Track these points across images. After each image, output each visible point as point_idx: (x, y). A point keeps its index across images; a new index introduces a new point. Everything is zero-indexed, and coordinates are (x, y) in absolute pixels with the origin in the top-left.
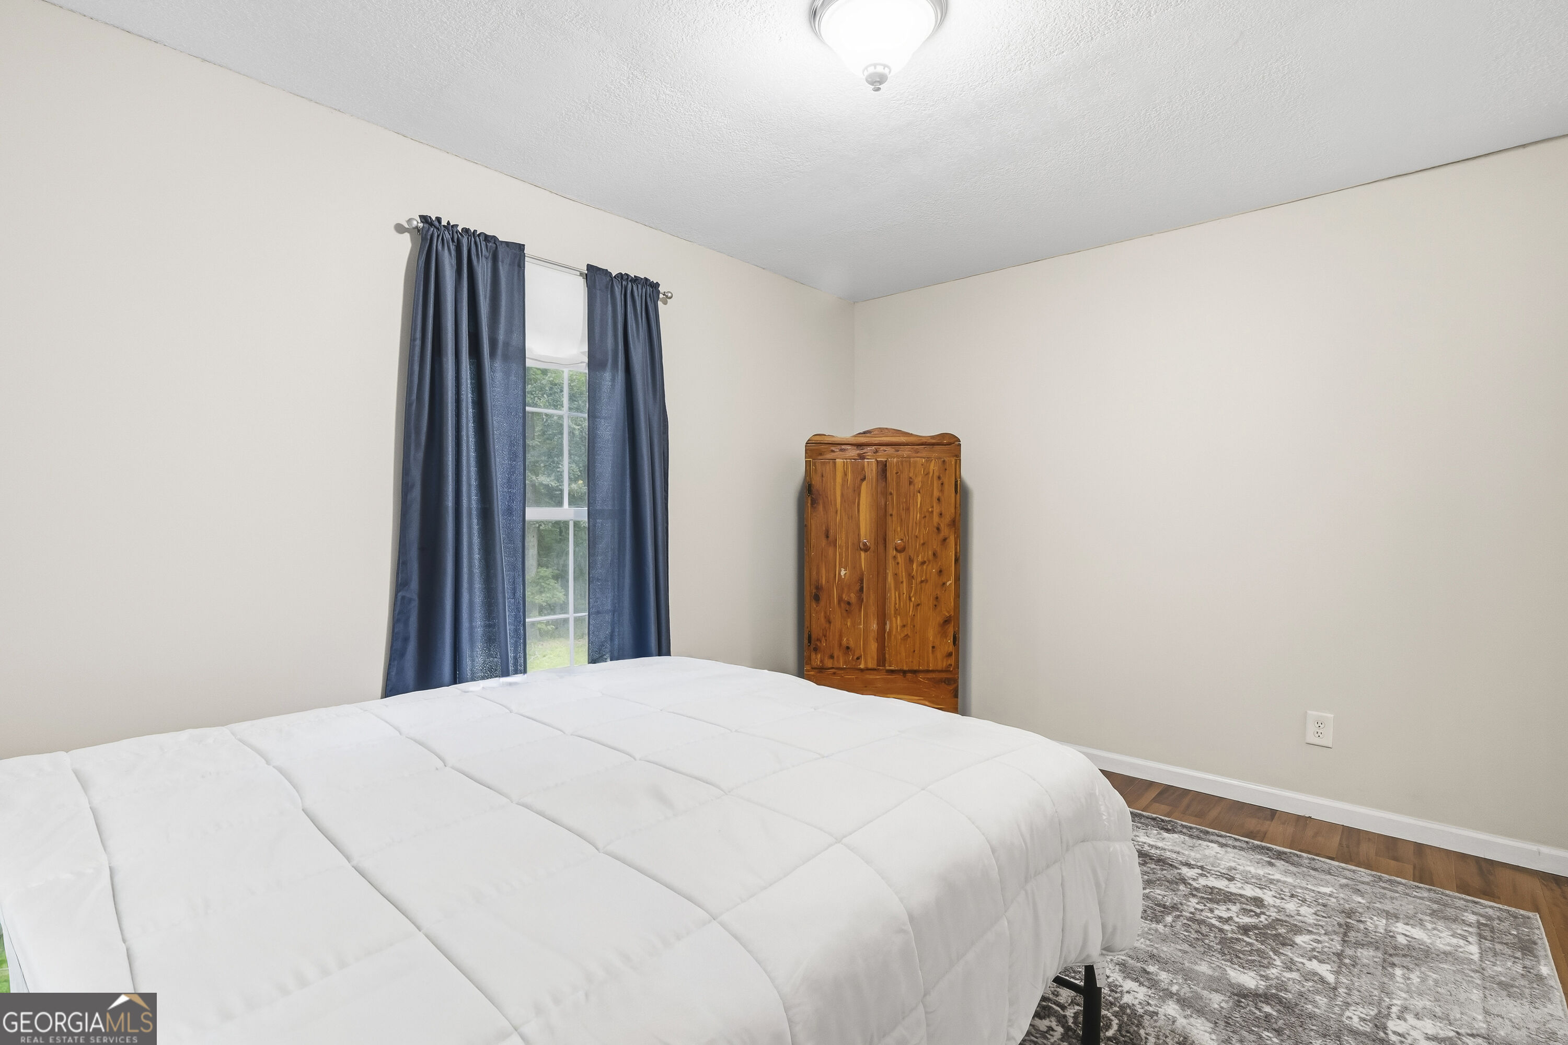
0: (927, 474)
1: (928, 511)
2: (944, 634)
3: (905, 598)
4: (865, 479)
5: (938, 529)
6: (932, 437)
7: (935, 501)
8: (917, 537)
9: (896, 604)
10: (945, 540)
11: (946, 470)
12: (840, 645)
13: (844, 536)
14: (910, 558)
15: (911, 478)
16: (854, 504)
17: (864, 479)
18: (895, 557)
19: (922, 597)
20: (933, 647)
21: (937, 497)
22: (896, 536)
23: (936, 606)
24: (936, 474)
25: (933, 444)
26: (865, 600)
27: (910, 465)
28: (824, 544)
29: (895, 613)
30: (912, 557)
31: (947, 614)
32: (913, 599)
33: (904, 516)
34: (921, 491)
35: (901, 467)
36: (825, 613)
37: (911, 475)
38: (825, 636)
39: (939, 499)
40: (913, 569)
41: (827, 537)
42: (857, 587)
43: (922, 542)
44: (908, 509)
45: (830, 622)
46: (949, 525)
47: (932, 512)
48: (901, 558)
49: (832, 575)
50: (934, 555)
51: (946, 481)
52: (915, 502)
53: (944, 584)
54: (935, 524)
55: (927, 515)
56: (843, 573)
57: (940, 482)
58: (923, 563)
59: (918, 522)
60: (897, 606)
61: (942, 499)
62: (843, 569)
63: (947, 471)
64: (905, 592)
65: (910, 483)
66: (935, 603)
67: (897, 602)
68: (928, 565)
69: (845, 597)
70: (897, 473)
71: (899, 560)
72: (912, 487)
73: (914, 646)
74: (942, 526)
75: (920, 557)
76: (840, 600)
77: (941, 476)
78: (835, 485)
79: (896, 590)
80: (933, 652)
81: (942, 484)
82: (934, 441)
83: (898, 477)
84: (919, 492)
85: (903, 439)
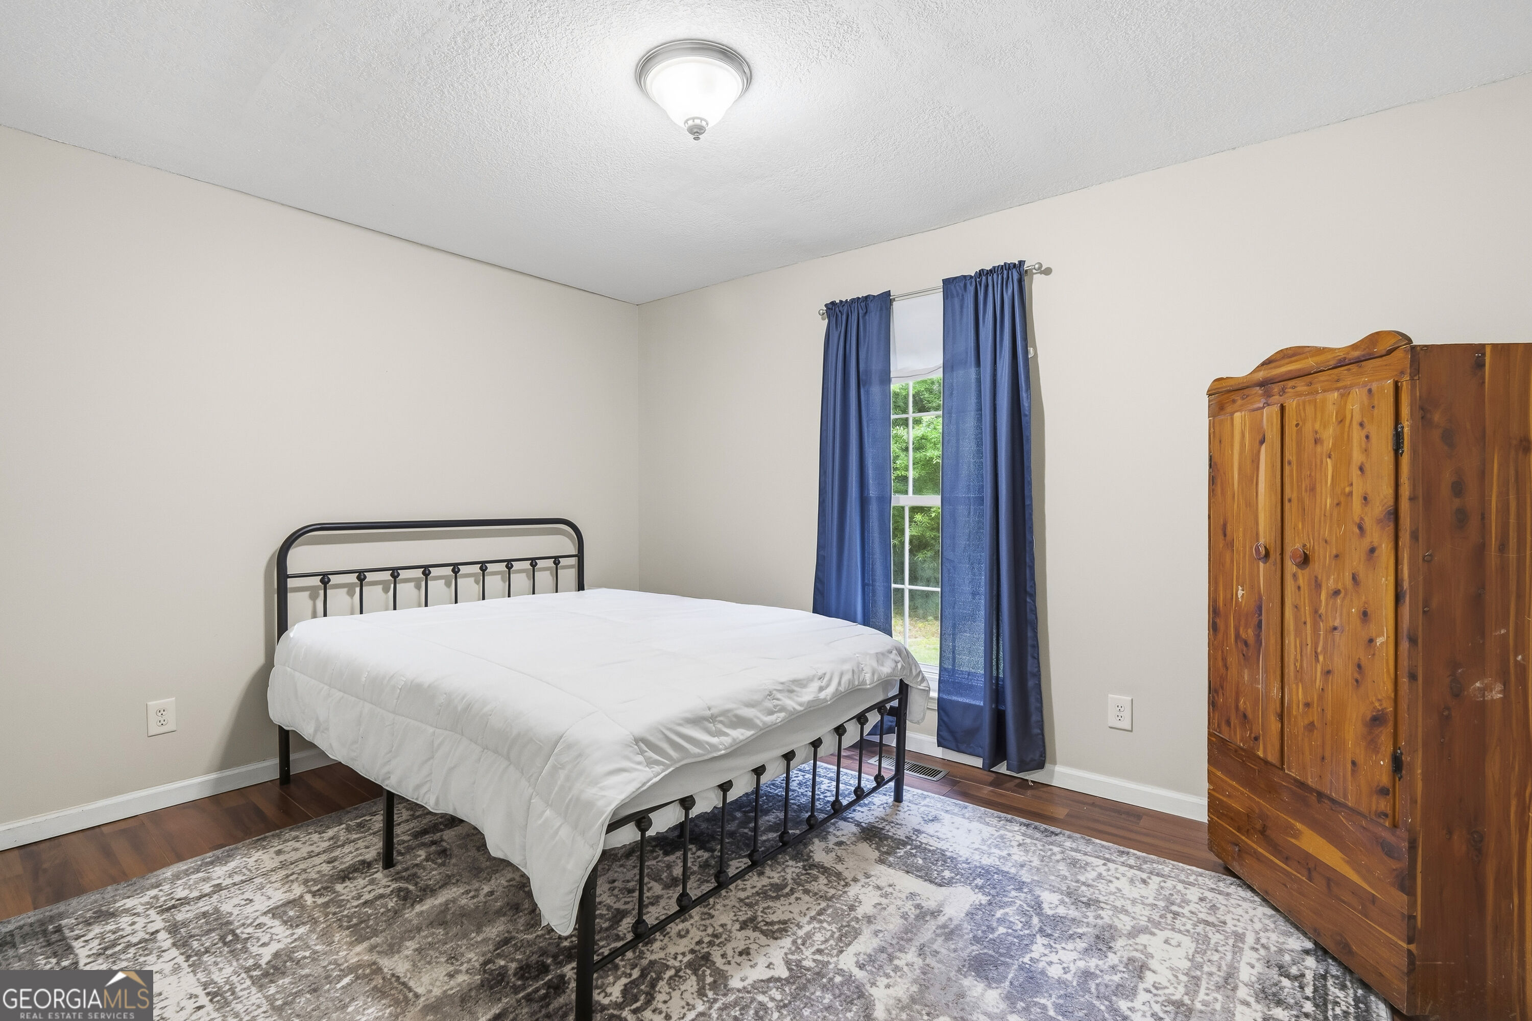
0: (1341, 421)
1: (1343, 492)
2: (1372, 745)
3: (1309, 653)
4: (1264, 441)
5: (1360, 528)
6: (1354, 347)
7: (1355, 472)
8: (1326, 542)
9: (1296, 660)
10: (1372, 550)
11: (1373, 407)
12: (1237, 707)
13: (1241, 535)
14: (1316, 581)
15: (1316, 432)
16: (1252, 483)
17: (1262, 441)
18: (1295, 576)
19: (1335, 659)
20: (1354, 763)
21: (1359, 464)
22: (1297, 538)
23: (1357, 681)
24: (1357, 418)
25: (1358, 361)
26: (1263, 644)
27: (1315, 407)
28: (1221, 546)
29: (1296, 678)
30: (1320, 577)
31: (1377, 704)
32: (1321, 658)
33: (1307, 502)
34: (1333, 456)
35: (1303, 414)
36: (1223, 652)
37: (1317, 426)
38: (1222, 688)
39: (1361, 469)
40: (1321, 601)
41: (1225, 535)
42: (1255, 620)
43: (1334, 552)
44: (1313, 489)
45: (1227, 668)
46: (1379, 521)
47: (1351, 494)
48: (1304, 577)
49: (1229, 596)
50: (1354, 578)
51: (1372, 429)
52: (1323, 474)
53: (1371, 641)
54: (1357, 520)
55: (1342, 499)
56: (1240, 593)
57: (1363, 434)
58: (1337, 593)
59: (1328, 514)
60: (1298, 665)
61: (1367, 467)
62: (1240, 588)
63: (1376, 411)
64: (1309, 642)
65: (1316, 441)
66: (1357, 675)
67: (1299, 657)
68: (1344, 598)
69: (1244, 636)
70: (1297, 425)
71: (1301, 581)
72: (1319, 449)
73: (1323, 746)
74: (1368, 524)
75: (1331, 581)
76: (1237, 636)
77: (1365, 420)
78: (1232, 451)
79: (1296, 636)
80: (1354, 772)
81: (1367, 437)
82: (1356, 354)
83: (1299, 432)
84: (1330, 457)
85: (1310, 363)
